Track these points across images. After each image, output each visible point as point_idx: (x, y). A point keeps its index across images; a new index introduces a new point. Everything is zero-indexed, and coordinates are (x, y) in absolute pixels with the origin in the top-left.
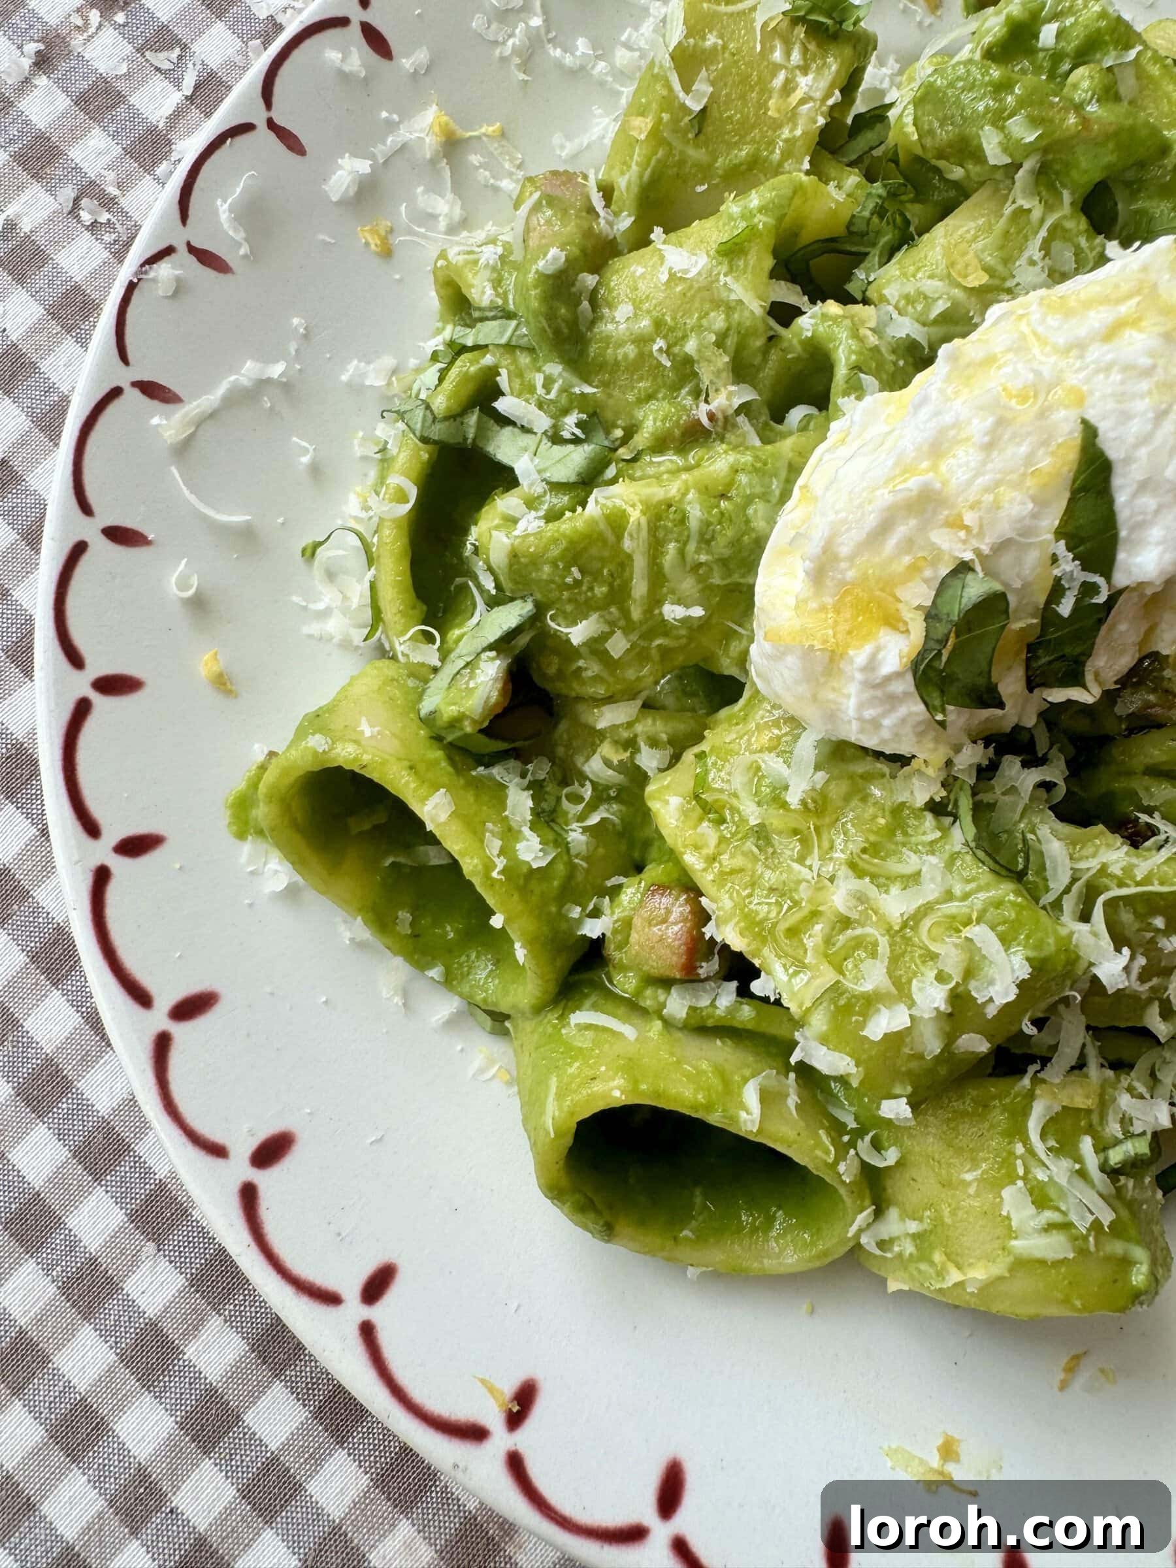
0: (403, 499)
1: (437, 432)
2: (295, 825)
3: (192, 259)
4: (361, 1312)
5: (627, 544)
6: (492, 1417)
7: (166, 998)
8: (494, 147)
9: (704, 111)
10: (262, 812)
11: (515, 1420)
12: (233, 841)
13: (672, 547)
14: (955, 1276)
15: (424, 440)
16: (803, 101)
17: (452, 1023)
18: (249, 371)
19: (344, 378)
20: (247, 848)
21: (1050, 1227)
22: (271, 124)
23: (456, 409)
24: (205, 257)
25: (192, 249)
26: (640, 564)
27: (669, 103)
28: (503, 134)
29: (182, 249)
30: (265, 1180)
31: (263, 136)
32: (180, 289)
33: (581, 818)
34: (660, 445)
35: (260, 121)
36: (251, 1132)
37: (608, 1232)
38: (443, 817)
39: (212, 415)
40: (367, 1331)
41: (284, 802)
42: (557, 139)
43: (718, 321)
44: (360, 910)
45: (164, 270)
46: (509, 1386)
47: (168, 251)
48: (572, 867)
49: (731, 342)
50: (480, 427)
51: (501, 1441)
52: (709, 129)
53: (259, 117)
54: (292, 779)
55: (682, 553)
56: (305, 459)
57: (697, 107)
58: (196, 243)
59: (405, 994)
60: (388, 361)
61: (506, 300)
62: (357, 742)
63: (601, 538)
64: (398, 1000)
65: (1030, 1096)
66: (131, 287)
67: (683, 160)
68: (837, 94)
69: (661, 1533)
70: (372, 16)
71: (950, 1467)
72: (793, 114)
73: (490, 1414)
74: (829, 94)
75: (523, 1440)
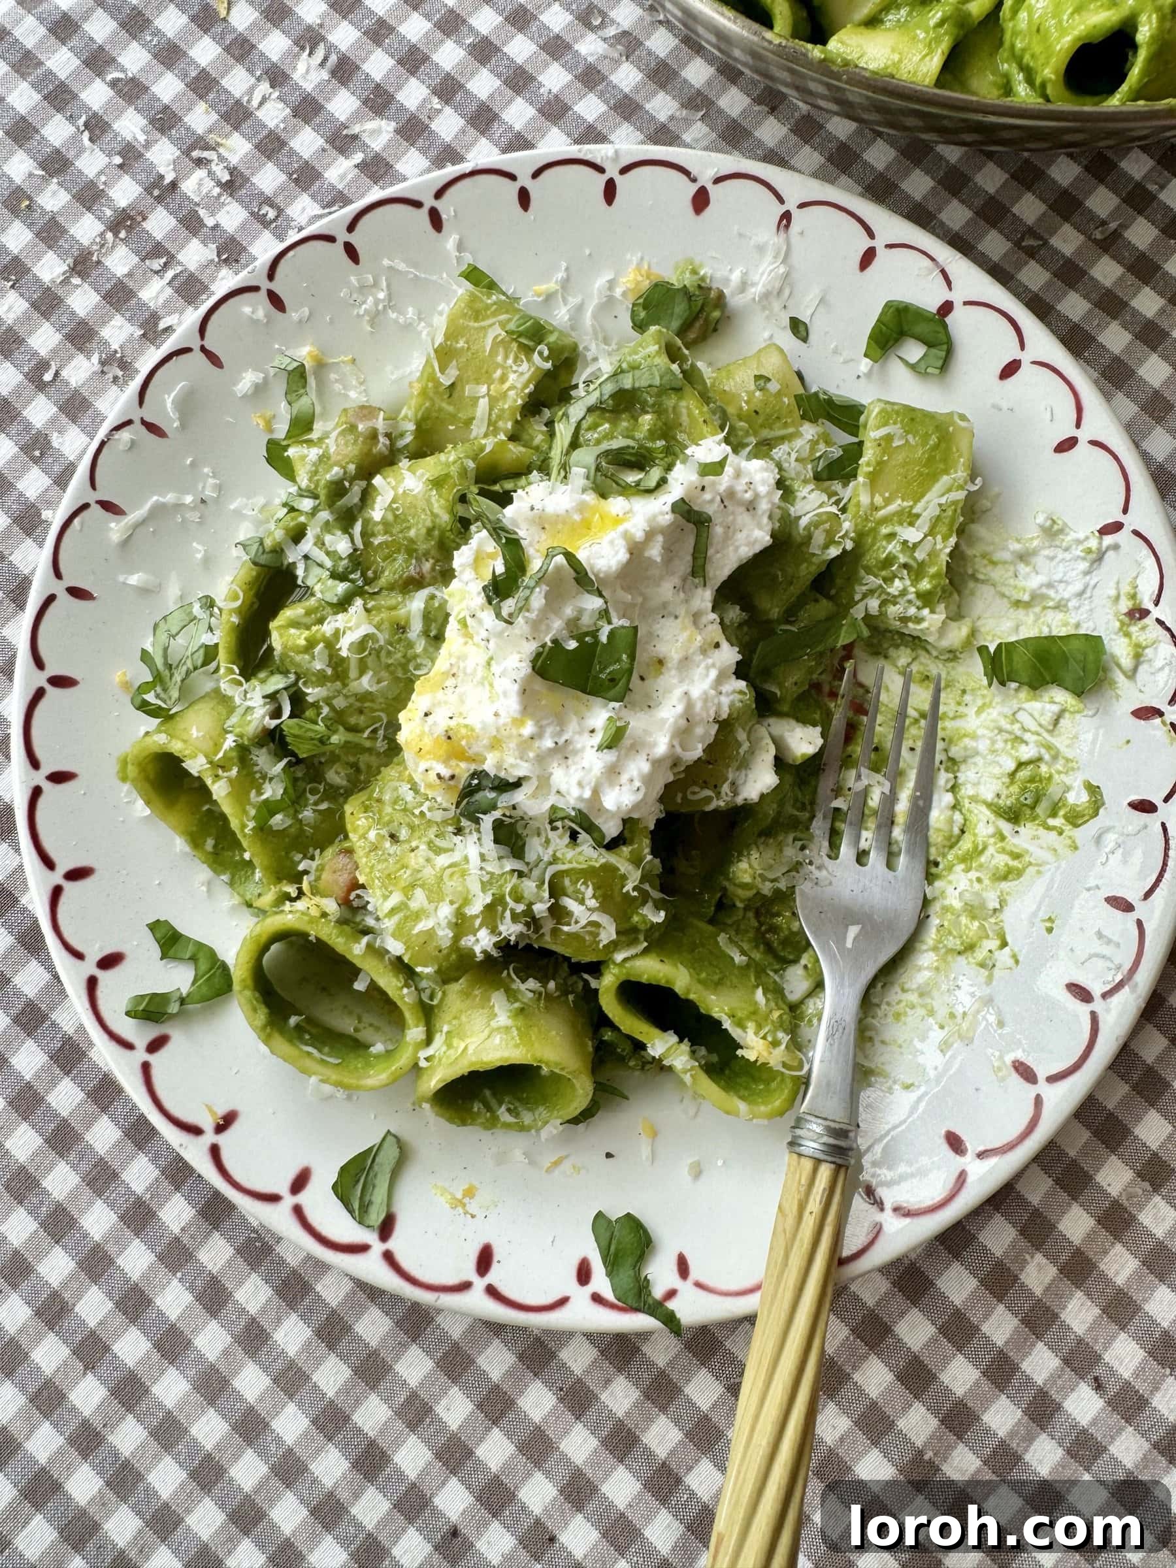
0: (236, 598)
1: (263, 559)
2: (147, 779)
3: (143, 429)
4: (144, 1056)
6: (207, 1124)
7: (64, 866)
8: (348, 369)
9: (453, 385)
10: (132, 771)
11: (220, 1129)
12: (118, 782)
15: (255, 563)
16: (509, 389)
17: (234, 908)
18: (170, 498)
19: (232, 507)
20: (126, 787)
22: (203, 349)
24: (152, 428)
25: (144, 422)
27: (432, 378)
28: (354, 361)
29: (137, 422)
30: (103, 976)
31: (197, 356)
32: (133, 444)
33: (316, 804)
34: (391, 588)
35: (196, 348)
36: (101, 949)
38: (223, 793)
39: (143, 522)
40: (146, 1067)
41: (142, 766)
42: (389, 368)
44: (184, 833)
45: (125, 435)
46: (221, 1111)
47: (129, 422)
48: (302, 831)
51: (209, 1138)
52: (456, 395)
53: (196, 344)
54: (146, 753)
56: (199, 556)
57: (449, 383)
58: (148, 419)
59: (209, 884)
60: (261, 500)
61: (316, 486)
62: (185, 741)
64: (204, 889)
66: (103, 444)
67: (440, 410)
68: (532, 386)
69: (289, 1201)
70: (275, 286)
71: (466, 1200)
72: (504, 395)
73: (207, 1123)
74: (526, 386)
75: (223, 1140)
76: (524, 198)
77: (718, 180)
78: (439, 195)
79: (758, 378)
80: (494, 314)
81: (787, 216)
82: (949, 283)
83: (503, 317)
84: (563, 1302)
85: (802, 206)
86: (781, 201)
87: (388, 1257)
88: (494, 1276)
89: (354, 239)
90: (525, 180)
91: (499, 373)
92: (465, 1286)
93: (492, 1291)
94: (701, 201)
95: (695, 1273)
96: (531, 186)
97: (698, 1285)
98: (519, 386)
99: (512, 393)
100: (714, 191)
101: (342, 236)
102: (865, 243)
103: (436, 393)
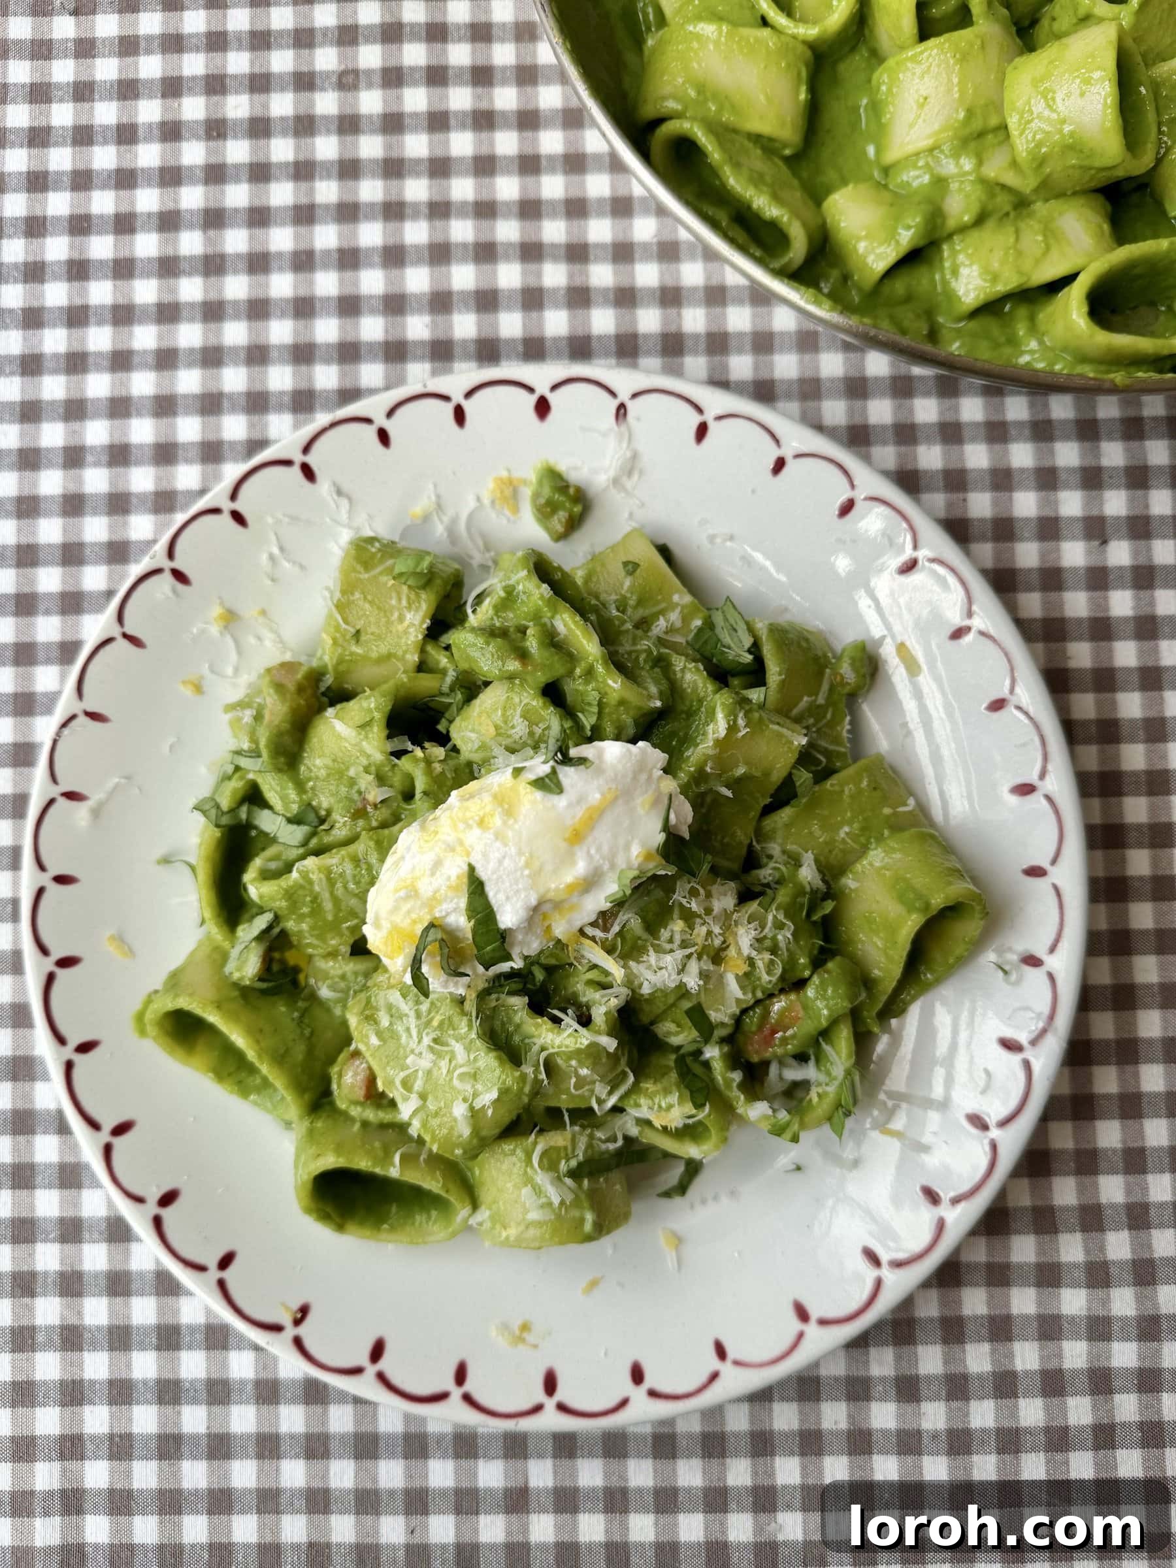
1: (225, 820)
3: (89, 720)
4: (217, 1274)
5: (317, 888)
7: (108, 1125)
9: (358, 632)
10: (152, 1030)
11: (297, 1322)
12: (139, 1038)
13: (339, 885)
14: (504, 1234)
15: (217, 826)
16: (409, 626)
20: (144, 1044)
21: (542, 1206)
22: (125, 636)
23: (234, 806)
24: (95, 717)
25: (86, 713)
26: (326, 895)
27: (338, 628)
28: (264, 614)
29: (82, 714)
30: (166, 1213)
31: (122, 643)
35: (119, 635)
36: (158, 1189)
37: (340, 1228)
39: (105, 803)
40: (221, 1284)
43: (365, 762)
44: (208, 1071)
45: (73, 729)
46: (296, 1305)
47: (74, 717)
49: (373, 769)
50: (249, 813)
51: (290, 1332)
52: (362, 639)
53: (116, 631)
55: (345, 887)
57: (354, 629)
58: (90, 709)
61: (257, 746)
63: (302, 887)
65: (535, 1143)
66: (55, 742)
67: (352, 654)
68: (428, 621)
69: (371, 1370)
70: (177, 564)
71: (525, 1335)
72: (406, 632)
73: (286, 1320)
74: (423, 622)
75: (303, 1331)
76: (384, 437)
77: (555, 387)
78: (306, 450)
79: (626, 564)
80: (382, 561)
81: (622, 408)
82: (777, 442)
83: (390, 562)
84: (624, 1403)
85: (635, 396)
86: (613, 394)
87: (468, 1399)
88: (561, 1395)
89: (238, 506)
90: (381, 421)
91: (396, 614)
92: (538, 1409)
93: (562, 1408)
94: (543, 408)
95: (731, 1354)
96: (388, 425)
97: (737, 1363)
98: (417, 623)
99: (412, 630)
100: (553, 398)
101: (227, 505)
102: (696, 419)
103: (345, 640)
